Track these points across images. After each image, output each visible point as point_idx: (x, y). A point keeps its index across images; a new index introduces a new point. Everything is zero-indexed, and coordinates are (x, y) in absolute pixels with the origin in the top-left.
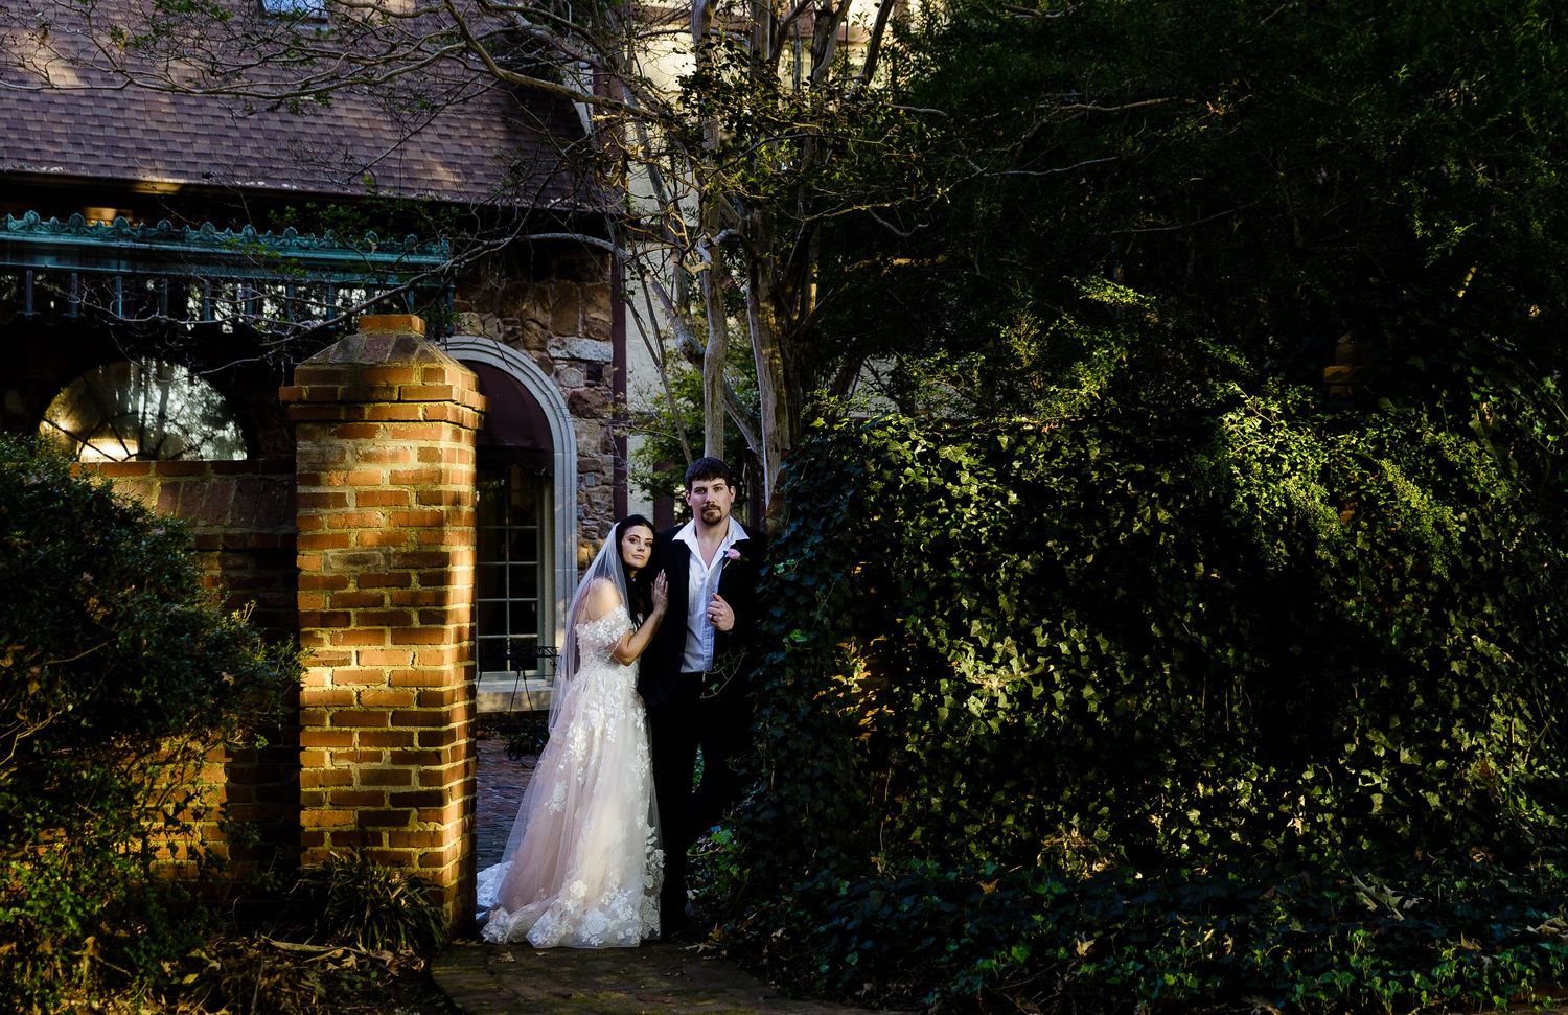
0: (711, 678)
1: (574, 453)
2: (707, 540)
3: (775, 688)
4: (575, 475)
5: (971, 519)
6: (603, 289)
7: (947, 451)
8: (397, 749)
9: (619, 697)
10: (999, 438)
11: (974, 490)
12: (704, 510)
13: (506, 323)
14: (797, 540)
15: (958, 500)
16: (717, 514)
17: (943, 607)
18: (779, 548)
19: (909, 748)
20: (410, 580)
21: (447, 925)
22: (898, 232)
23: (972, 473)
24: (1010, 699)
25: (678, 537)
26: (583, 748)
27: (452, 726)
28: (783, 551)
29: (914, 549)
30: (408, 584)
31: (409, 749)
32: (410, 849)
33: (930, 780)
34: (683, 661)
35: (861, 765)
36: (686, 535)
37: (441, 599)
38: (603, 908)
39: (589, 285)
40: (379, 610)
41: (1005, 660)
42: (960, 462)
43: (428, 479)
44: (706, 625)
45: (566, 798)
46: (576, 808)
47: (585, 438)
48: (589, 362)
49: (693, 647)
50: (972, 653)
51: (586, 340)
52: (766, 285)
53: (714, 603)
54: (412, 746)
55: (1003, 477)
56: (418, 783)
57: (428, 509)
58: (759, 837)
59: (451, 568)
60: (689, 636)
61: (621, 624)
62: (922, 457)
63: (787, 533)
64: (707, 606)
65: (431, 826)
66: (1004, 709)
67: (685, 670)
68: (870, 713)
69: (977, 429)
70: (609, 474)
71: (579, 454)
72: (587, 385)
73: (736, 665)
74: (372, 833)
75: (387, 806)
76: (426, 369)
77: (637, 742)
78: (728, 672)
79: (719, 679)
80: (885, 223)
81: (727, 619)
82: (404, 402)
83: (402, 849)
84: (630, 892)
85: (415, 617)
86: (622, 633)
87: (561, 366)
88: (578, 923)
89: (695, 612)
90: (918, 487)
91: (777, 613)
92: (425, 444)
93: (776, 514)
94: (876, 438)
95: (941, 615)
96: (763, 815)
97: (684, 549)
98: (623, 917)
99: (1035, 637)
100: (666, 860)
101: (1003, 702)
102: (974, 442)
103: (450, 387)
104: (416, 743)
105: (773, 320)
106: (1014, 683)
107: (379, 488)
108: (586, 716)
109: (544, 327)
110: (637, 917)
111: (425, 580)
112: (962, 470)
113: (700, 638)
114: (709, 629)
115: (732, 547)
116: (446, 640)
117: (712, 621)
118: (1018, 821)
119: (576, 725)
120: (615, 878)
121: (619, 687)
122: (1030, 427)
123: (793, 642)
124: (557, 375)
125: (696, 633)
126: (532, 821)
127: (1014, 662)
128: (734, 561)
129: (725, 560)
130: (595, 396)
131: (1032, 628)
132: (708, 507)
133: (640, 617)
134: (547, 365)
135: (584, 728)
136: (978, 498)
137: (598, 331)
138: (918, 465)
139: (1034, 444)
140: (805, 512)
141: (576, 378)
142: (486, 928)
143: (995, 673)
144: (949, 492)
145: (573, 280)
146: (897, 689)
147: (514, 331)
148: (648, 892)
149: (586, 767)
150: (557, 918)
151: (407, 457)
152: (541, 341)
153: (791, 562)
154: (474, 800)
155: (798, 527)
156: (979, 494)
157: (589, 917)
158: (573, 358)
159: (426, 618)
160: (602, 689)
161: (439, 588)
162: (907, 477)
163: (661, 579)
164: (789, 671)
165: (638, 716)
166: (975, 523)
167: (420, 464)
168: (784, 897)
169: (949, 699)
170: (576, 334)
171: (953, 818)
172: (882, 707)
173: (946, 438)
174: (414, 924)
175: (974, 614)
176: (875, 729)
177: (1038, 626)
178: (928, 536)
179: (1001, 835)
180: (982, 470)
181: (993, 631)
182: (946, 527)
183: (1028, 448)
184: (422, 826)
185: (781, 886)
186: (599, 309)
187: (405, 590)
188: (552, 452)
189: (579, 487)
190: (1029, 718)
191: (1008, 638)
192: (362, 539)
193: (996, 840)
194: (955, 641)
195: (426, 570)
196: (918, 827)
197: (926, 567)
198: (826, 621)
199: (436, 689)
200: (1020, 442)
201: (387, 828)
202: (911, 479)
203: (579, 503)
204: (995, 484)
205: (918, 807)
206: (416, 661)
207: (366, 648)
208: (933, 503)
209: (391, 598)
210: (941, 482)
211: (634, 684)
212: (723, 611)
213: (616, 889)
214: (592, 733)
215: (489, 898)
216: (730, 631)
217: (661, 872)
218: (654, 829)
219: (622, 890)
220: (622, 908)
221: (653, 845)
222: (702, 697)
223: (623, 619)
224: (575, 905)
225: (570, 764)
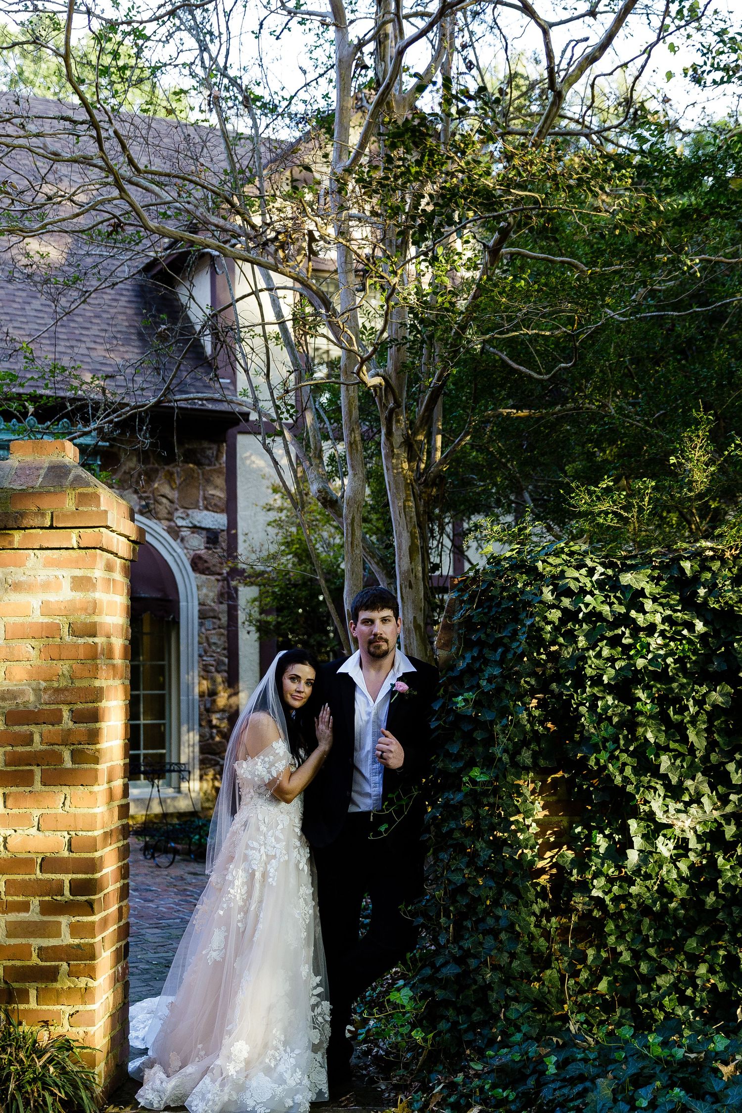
0: (380, 819)
1: (196, 603)
2: (373, 672)
3: (452, 831)
4: (196, 621)
5: (658, 649)
6: (219, 471)
7: (627, 579)
8: (47, 898)
9: (281, 836)
10: (682, 563)
11: (658, 619)
12: (370, 642)
13: (140, 498)
14: (472, 671)
15: (643, 629)
16: (384, 647)
17: (628, 742)
18: (452, 680)
19: (595, 893)
20: (62, 716)
21: (98, 1090)
22: (535, 375)
23: (655, 600)
24: (699, 839)
25: (342, 670)
26: (243, 891)
27: (104, 871)
28: (459, 683)
29: (597, 681)
30: (59, 721)
31: (59, 898)
32: (59, 1007)
33: (617, 926)
34: (350, 800)
35: (543, 911)
36: (350, 667)
37: (94, 737)
38: (268, 1071)
39: (208, 468)
40: (28, 749)
41: (696, 800)
42: (643, 589)
43: (82, 609)
44: (374, 762)
45: (225, 947)
46: (236, 956)
47: (205, 591)
48: (208, 530)
49: (361, 786)
50: (661, 791)
51: (205, 512)
52: (400, 433)
53: (382, 739)
54: (63, 895)
55: (689, 603)
56: (68, 935)
57: (81, 641)
58: (439, 994)
59: (104, 704)
60: (356, 775)
61: (280, 759)
62: (600, 585)
63: (462, 665)
64: (375, 742)
65: (82, 982)
66: (695, 850)
67: (352, 809)
68: (548, 854)
69: (656, 555)
70: (224, 619)
71: (200, 604)
72: (206, 548)
73: (407, 805)
74: (18, 990)
75: (35, 960)
76: (80, 494)
77: (299, 885)
78: (399, 812)
79: (389, 819)
80: (521, 368)
81: (396, 755)
82: (57, 528)
83: (51, 1007)
84: (297, 1051)
85: (67, 756)
86: (281, 768)
87: (185, 533)
88: (241, 1088)
89: (362, 748)
90: (599, 616)
91: (454, 749)
92: (78, 573)
93: (446, 645)
94: (551, 565)
95: (626, 751)
96: (444, 970)
97: (348, 683)
98: (292, 1082)
99: (729, 773)
100: (333, 1012)
101: (693, 844)
102: (654, 568)
103: (106, 512)
104: (67, 892)
105: (406, 466)
106: (705, 823)
107: (29, 620)
108: (246, 858)
109: (171, 502)
110: (306, 1081)
111: (78, 717)
112: (645, 597)
113: (367, 775)
114: (377, 766)
115: (399, 679)
116: (100, 781)
117: (381, 757)
118: (711, 971)
119: (237, 867)
120: (277, 1033)
121: (280, 827)
122: (711, 553)
123: (473, 781)
124: (182, 540)
125: (363, 771)
126: (189, 969)
127: (705, 800)
128: (401, 694)
129: (392, 693)
130: (212, 558)
131: (724, 764)
132: (374, 640)
133: (302, 752)
134: (174, 532)
135: (244, 870)
136: (662, 627)
137: (215, 505)
138: (597, 592)
139: (719, 570)
140: (480, 643)
141: (197, 542)
142: (140, 1092)
143: (686, 812)
144: (634, 621)
145: (194, 463)
146: (579, 829)
147: (147, 505)
148: (315, 1048)
149: (246, 912)
150: (217, 1084)
151: (59, 587)
152: (170, 513)
153: (469, 695)
154: (127, 946)
155: (473, 658)
156: (663, 622)
157: (254, 1083)
158: (195, 527)
159: (77, 756)
160: (263, 828)
161: (91, 726)
162: (587, 605)
163: (325, 713)
164: (467, 812)
165: (300, 857)
166: (662, 652)
167: (74, 593)
168: (472, 1064)
169: (638, 842)
170: (197, 507)
171: (644, 968)
172: (561, 848)
173: (623, 564)
174: (63, 1096)
175: (660, 749)
176: (554, 871)
177: (731, 761)
178: (613, 667)
179: (695, 987)
180: (665, 597)
181: (682, 767)
182: (630, 658)
183: (714, 573)
184: (73, 982)
185: (468, 1052)
186: (216, 487)
187: (56, 727)
188: (178, 602)
189: (200, 630)
190: (721, 861)
191: (699, 775)
192: (11, 673)
193: (689, 992)
194: (642, 778)
195: (80, 706)
196: (605, 978)
197: (610, 700)
198: (505, 758)
199: (90, 834)
200: (704, 568)
201: (35, 985)
202: (590, 607)
203: (200, 643)
204: (680, 611)
205: (604, 955)
206: (67, 803)
207: (14, 789)
208: (616, 632)
209: (41, 736)
210: (623, 610)
211: (297, 823)
212: (392, 748)
213: (282, 1048)
214: (252, 875)
215: (141, 1036)
216: (399, 769)
217: (327, 1026)
218: (318, 979)
219: (288, 1050)
220: (289, 1072)
221: (318, 995)
222: (371, 838)
223: (282, 754)
224: (238, 1069)
225: (229, 909)
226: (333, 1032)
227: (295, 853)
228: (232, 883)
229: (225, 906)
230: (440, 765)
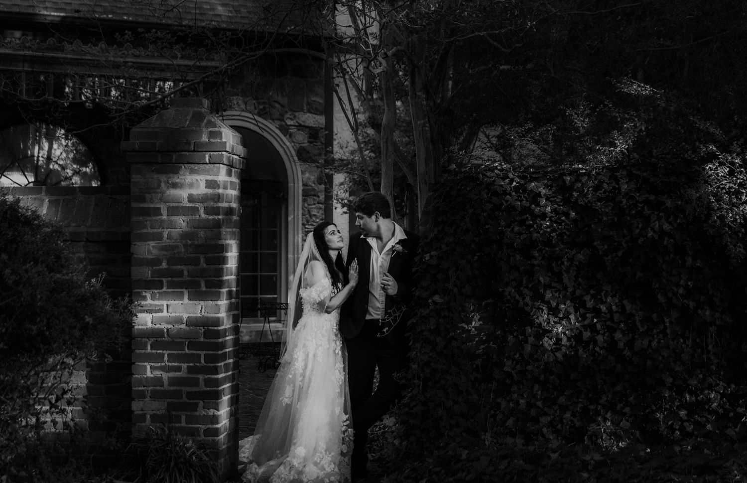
0: (384, 324)
1: (301, 184)
3: (423, 331)
4: (301, 198)
5: (546, 228)
6: (319, 82)
7: (532, 186)
8: (191, 364)
9: (325, 334)
10: (564, 177)
11: (548, 209)
13: (259, 103)
14: (438, 239)
15: (538, 216)
17: (528, 282)
18: (426, 244)
19: (506, 369)
20: (200, 261)
21: (220, 472)
22: (503, 49)
23: (547, 199)
24: (569, 339)
25: (363, 237)
26: (303, 364)
27: (225, 351)
28: (429, 246)
29: (511, 246)
30: (198, 264)
31: (198, 364)
32: (198, 426)
33: (519, 389)
35: (476, 379)
37: (219, 273)
38: (316, 464)
39: (310, 80)
40: (181, 279)
41: (567, 317)
42: (540, 192)
43: (211, 199)
44: (381, 291)
45: (293, 396)
46: (298, 401)
47: (307, 175)
48: (310, 128)
49: (373, 303)
50: (546, 311)
51: (308, 114)
52: (420, 81)
53: (385, 278)
54: (200, 363)
55: (567, 202)
56: (203, 386)
57: (211, 217)
58: (412, 422)
59: (225, 254)
60: (371, 297)
61: (326, 289)
62: (516, 189)
63: (432, 235)
64: (381, 279)
65: (211, 412)
66: (565, 346)
67: (368, 317)
68: (482, 347)
69: (551, 172)
70: (322, 197)
71: (303, 185)
72: (309, 142)
73: (399, 316)
74: (176, 416)
75: (185, 399)
76: (211, 132)
77: (336, 363)
78: (394, 320)
79: (389, 324)
80: (495, 43)
81: (393, 288)
82: (197, 151)
83: (193, 426)
84: (332, 454)
85: (203, 284)
87: (293, 130)
90: (514, 207)
91: (425, 284)
92: (210, 178)
93: (425, 223)
94: (488, 177)
95: (527, 287)
96: (415, 409)
98: (328, 470)
99: (585, 301)
100: (355, 435)
101: (564, 341)
102: (549, 180)
103: (225, 143)
104: (203, 361)
105: (424, 103)
106: (572, 330)
107: (181, 204)
108: (304, 346)
109: (282, 106)
110: (337, 470)
111: (209, 261)
112: (541, 197)
113: (377, 296)
114: (383, 293)
115: (397, 243)
116: (221, 298)
117: (384, 288)
118: (573, 415)
119: (299, 351)
120: (323, 445)
121: (325, 328)
122: (584, 171)
123: (434, 303)
124: (291, 135)
125: (375, 294)
127: (572, 317)
128: (398, 252)
129: (392, 251)
130: (314, 149)
131: (583, 296)
133: (340, 285)
134: (285, 130)
135: (303, 352)
136: (551, 215)
137: (316, 108)
138: (513, 194)
139: (586, 182)
140: (443, 222)
141: (302, 138)
142: (244, 475)
143: (560, 323)
144: (533, 211)
145: (301, 77)
146: (499, 333)
147: (264, 108)
148: (343, 455)
149: (304, 376)
150: (287, 469)
151: (199, 186)
152: (281, 115)
153: (434, 253)
154: (237, 397)
155: (438, 231)
156: (551, 212)
157: (307, 469)
158: (300, 125)
159: (210, 285)
161: (217, 266)
162: (507, 201)
163: (354, 264)
164: (432, 320)
166: (549, 230)
167: (207, 190)
168: (427, 459)
169: (531, 339)
170: (302, 110)
171: (533, 412)
172: (489, 343)
173: (531, 177)
174: (200, 472)
175: (547, 287)
176: (485, 357)
177: (588, 294)
178: (519, 238)
179: (562, 423)
180: (553, 197)
181: (559, 297)
182: (531, 233)
183: (583, 184)
184: (206, 412)
185: (426, 453)
186: (317, 95)
187: (197, 267)
188: (287, 183)
189: (303, 205)
190: (581, 351)
191: (569, 302)
192: (171, 235)
193: (559, 427)
194: (535, 303)
195: (210, 255)
196: (511, 418)
197: (518, 257)
198: (455, 290)
199: (216, 328)
200: (578, 180)
201: (185, 413)
202: (509, 202)
203: (303, 215)
204: (562, 206)
205: (511, 405)
206: (203, 310)
207: (173, 302)
208: (523, 217)
209: (188, 272)
210: (528, 204)
211: (335, 327)
212: (390, 283)
213: (324, 452)
214: (307, 356)
215: (246, 457)
216: (395, 295)
217: (352, 443)
218: (347, 416)
219: (328, 453)
220: (327, 464)
221: (347, 426)
222: (378, 336)
223: (327, 286)
224: (299, 462)
225: (295, 374)
226: (355, 446)
227: (333, 344)
228: (296, 360)
229: (293, 372)
230: (417, 293)
